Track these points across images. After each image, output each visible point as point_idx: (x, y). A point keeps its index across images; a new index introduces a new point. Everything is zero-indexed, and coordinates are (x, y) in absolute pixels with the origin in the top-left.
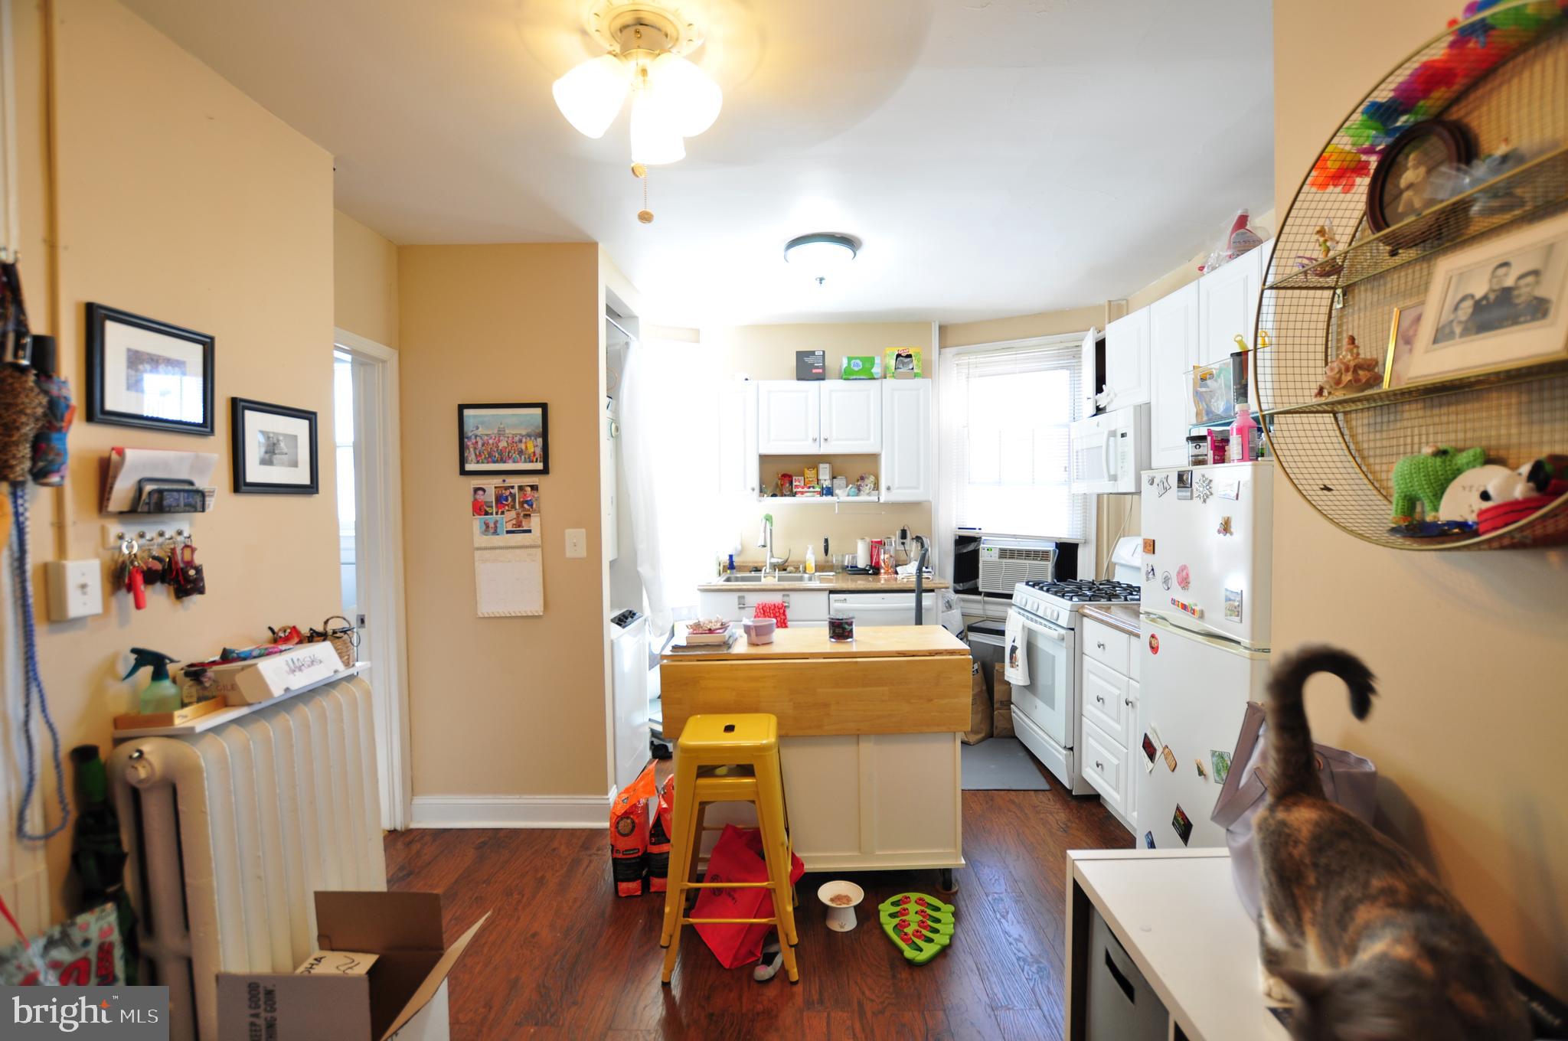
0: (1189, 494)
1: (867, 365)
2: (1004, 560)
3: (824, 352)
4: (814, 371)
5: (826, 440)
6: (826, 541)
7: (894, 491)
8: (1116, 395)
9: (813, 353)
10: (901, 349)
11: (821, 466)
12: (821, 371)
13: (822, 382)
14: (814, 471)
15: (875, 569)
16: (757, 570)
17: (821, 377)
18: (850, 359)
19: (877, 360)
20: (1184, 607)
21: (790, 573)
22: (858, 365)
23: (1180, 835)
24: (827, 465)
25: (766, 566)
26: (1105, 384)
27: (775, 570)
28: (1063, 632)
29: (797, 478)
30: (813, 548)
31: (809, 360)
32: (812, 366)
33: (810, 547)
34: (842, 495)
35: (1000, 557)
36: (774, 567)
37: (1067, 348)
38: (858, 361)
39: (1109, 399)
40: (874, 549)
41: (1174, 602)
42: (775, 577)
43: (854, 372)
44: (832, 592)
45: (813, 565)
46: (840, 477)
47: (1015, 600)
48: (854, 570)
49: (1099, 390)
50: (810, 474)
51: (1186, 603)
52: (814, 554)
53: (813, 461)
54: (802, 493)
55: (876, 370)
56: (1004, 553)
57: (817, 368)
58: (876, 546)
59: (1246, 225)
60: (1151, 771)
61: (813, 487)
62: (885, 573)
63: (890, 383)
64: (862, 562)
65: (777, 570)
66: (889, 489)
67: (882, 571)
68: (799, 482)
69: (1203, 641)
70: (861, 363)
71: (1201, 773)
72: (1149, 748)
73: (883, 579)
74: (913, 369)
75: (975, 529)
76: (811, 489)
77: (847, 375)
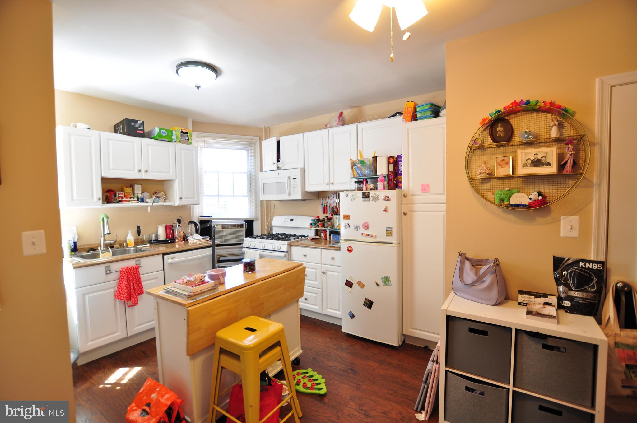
0: (368, 199)
1: (170, 134)
2: (224, 230)
3: (143, 122)
4: (138, 132)
5: (146, 171)
6: (139, 228)
7: (183, 200)
8: (286, 163)
9: (137, 121)
10: (183, 129)
11: (136, 186)
12: (142, 132)
13: (142, 139)
14: (131, 189)
15: (171, 239)
16: (93, 249)
17: (142, 136)
18: (160, 129)
19: (174, 132)
20: (368, 235)
21: (117, 248)
22: (165, 133)
23: (368, 307)
24: (140, 186)
25: (100, 246)
26: (280, 159)
27: (108, 248)
28: (285, 253)
29: (119, 192)
30: (132, 233)
31: (135, 125)
32: (136, 129)
33: (130, 232)
34: (150, 202)
35: (222, 228)
36: (106, 246)
37: (249, 142)
38: (165, 131)
39: (283, 165)
40: (168, 231)
41: (362, 234)
42: (110, 252)
43: (162, 137)
44: (164, 254)
45: (133, 242)
46: (145, 192)
47: (244, 245)
48: (157, 242)
49: (278, 161)
50: (128, 191)
51: (369, 234)
52: (132, 236)
53: (130, 183)
54: (126, 201)
55: (174, 137)
56: (224, 227)
57: (140, 130)
58: (169, 229)
59: (342, 115)
60: (350, 292)
61: (133, 198)
62: (178, 241)
63: (178, 145)
64: (162, 237)
65: (109, 248)
66: (181, 198)
67: (177, 240)
68: (122, 195)
69: (376, 245)
70: (166, 132)
71: (378, 285)
72: (349, 284)
73: (178, 245)
74: (188, 139)
75: (210, 217)
76: (132, 199)
77: (159, 138)
